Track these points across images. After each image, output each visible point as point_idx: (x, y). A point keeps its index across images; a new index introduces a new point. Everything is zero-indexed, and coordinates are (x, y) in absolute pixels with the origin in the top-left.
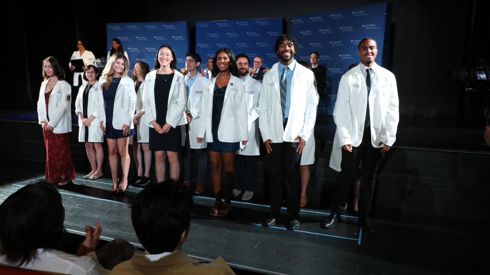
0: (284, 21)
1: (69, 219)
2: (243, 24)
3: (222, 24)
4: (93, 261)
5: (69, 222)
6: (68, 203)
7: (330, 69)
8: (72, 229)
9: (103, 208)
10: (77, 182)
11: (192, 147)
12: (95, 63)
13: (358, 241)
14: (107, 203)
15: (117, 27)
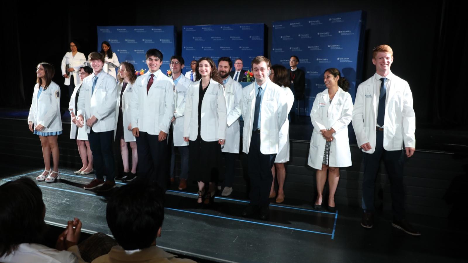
0: (265, 26)
1: (57, 213)
2: (227, 28)
3: (207, 28)
4: (73, 256)
5: (57, 216)
6: (56, 197)
7: (308, 72)
8: (59, 223)
9: (90, 203)
10: (66, 177)
11: (175, 145)
12: (86, 64)
13: (331, 236)
14: (94, 197)
15: (108, 30)
